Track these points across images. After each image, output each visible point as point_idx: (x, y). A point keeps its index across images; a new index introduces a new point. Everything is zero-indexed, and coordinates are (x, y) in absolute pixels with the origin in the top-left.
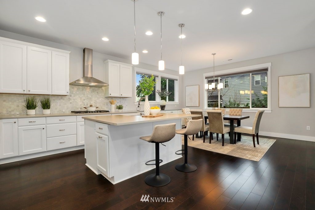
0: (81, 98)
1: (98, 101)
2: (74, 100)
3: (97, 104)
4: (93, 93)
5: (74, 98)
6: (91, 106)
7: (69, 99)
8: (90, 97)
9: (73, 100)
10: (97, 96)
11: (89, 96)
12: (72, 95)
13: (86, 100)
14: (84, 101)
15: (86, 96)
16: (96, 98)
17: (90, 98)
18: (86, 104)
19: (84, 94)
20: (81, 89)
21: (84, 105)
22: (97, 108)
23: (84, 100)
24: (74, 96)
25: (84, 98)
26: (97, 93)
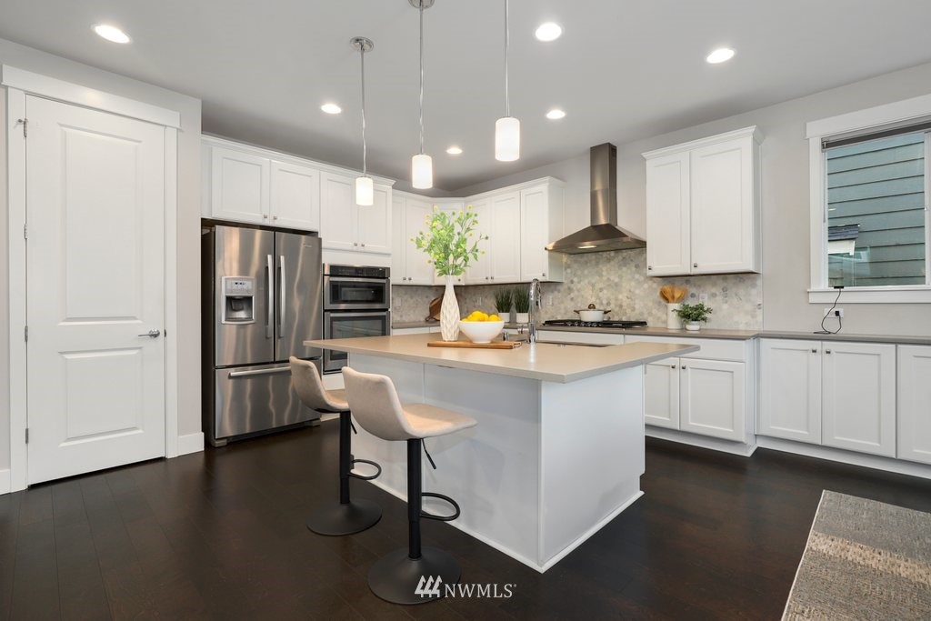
0: (593, 286)
1: (637, 292)
2: (578, 291)
3: (636, 301)
4: (624, 269)
5: (579, 286)
6: (592, 307)
7: (569, 288)
8: (617, 280)
9: (576, 293)
10: (637, 276)
11: (612, 278)
12: (575, 280)
13: (605, 291)
14: (601, 294)
15: (605, 278)
16: (633, 283)
17: (617, 285)
18: (605, 302)
19: (601, 275)
20: (593, 262)
21: (601, 304)
22: (606, 313)
23: (601, 290)
24: (579, 282)
25: (601, 285)
26: (637, 266)
